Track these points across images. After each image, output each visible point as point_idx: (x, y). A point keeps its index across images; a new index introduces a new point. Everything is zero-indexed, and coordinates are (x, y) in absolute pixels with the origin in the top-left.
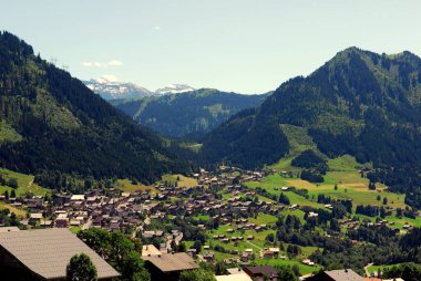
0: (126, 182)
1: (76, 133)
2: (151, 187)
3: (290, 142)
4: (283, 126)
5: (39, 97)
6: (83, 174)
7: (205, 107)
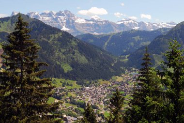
0: (101, 80)
1: (87, 65)
2: (108, 82)
3: (156, 61)
4: (154, 54)
5: (76, 54)
6: (89, 79)
7: (133, 38)
